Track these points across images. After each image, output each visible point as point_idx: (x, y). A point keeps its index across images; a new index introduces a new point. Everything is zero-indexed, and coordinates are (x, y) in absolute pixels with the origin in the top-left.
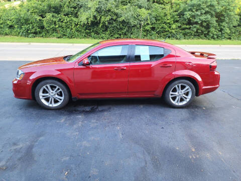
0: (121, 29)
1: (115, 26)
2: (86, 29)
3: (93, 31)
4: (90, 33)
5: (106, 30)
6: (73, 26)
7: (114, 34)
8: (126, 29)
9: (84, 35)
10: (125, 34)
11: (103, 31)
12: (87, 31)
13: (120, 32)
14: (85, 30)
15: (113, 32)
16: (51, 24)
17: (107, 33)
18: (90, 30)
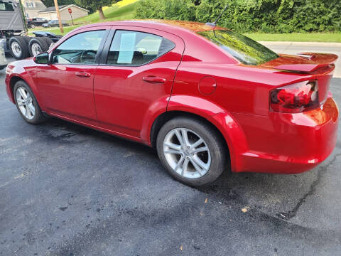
0: (322, 13)
1: (308, 9)
2: (255, 17)
3: (266, 20)
4: (261, 23)
5: (291, 16)
6: (235, 14)
7: (306, 23)
8: (332, 12)
9: (249, 26)
10: (330, 23)
11: (284, 18)
12: (256, 20)
13: (318, 20)
14: (253, 19)
15: (304, 19)
16: (206, 12)
17: (291, 21)
18: (262, 17)
